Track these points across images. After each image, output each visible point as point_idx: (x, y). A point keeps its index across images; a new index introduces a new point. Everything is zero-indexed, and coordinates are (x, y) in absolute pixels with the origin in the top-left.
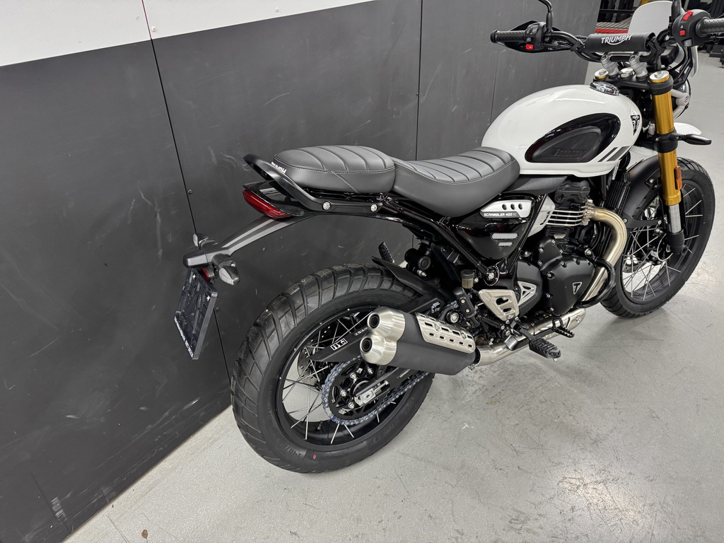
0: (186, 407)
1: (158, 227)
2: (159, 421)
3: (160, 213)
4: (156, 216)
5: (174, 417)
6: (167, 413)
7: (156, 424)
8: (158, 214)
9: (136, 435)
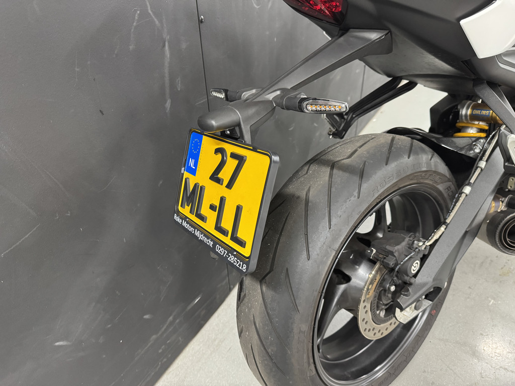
0: (189, 307)
1: (167, 64)
2: (163, 329)
3: (169, 42)
4: (164, 46)
5: (177, 321)
6: (171, 318)
7: (160, 333)
8: (167, 44)
9: (140, 351)
